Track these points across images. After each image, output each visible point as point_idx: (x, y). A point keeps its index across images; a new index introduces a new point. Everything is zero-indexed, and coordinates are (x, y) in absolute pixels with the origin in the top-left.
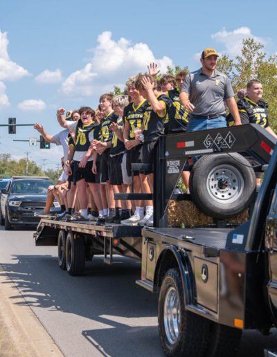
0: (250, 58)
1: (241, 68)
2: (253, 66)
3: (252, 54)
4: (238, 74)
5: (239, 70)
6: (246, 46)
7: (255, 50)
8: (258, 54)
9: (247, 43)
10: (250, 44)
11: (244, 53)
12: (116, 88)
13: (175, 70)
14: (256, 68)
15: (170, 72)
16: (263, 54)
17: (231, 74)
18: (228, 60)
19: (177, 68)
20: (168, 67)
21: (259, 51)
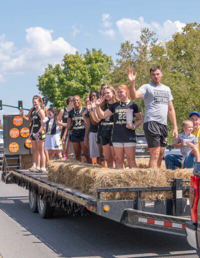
0: (146, 42)
1: (140, 50)
2: (148, 48)
3: (147, 40)
4: (137, 53)
5: (138, 51)
6: (143, 34)
7: (149, 36)
8: (153, 39)
9: (144, 31)
10: (146, 32)
11: (142, 39)
12: (49, 65)
13: (92, 51)
14: (150, 49)
15: (88, 53)
16: (156, 39)
17: (132, 54)
18: (130, 44)
19: (93, 50)
20: (87, 49)
21: (153, 37)
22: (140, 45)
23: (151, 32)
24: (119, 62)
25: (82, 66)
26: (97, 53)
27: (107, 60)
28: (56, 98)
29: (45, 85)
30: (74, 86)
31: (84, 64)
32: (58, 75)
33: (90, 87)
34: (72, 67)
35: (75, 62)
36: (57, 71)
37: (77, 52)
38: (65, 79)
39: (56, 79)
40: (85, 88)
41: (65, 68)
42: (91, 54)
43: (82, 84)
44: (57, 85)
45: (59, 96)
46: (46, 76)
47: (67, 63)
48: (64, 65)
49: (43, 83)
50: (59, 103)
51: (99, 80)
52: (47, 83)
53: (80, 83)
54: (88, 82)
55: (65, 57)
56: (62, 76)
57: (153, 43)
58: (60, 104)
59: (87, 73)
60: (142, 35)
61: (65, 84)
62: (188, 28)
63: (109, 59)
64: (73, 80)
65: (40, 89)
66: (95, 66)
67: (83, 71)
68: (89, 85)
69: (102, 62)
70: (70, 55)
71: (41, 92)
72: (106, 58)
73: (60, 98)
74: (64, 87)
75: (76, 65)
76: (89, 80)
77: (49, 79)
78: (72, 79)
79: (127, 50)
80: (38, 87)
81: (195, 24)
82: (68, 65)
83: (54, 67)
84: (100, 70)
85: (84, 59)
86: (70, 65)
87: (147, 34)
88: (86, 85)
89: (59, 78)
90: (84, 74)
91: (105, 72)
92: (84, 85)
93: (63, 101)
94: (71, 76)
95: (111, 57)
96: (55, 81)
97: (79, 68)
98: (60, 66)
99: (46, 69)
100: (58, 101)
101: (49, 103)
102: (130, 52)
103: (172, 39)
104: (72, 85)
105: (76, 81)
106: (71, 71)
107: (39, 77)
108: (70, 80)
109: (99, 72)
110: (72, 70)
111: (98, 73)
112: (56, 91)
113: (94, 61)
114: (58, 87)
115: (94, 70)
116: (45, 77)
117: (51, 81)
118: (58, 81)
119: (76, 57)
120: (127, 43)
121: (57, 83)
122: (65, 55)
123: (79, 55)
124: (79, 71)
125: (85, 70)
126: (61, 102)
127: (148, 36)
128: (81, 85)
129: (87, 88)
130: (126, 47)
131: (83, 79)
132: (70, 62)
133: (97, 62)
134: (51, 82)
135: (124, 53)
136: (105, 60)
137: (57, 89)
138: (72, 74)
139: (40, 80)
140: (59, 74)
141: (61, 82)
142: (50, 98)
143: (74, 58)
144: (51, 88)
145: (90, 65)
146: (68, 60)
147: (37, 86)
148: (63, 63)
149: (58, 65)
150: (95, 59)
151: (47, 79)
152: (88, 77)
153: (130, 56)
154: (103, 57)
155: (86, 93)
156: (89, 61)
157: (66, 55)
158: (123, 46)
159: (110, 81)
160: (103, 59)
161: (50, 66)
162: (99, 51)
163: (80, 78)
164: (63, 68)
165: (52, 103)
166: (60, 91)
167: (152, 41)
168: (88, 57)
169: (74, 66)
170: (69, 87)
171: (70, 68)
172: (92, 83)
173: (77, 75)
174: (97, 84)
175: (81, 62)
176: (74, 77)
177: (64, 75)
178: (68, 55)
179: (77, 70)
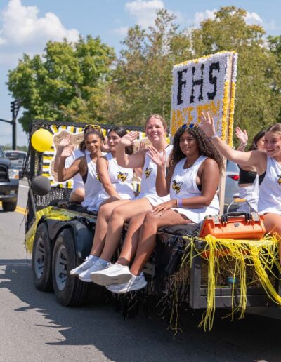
22: (154, 32)
23: (170, 15)
24: (123, 55)
25: (72, 59)
26: (94, 42)
27: (108, 52)
28: (33, 102)
29: (17, 83)
30: (59, 86)
31: (75, 56)
32: (37, 70)
33: (82, 89)
34: (57, 60)
35: (61, 53)
36: (35, 64)
37: (65, 39)
38: (47, 77)
39: (34, 76)
40: (74, 90)
41: (48, 61)
42: (85, 42)
43: (70, 84)
44: (34, 83)
45: (37, 100)
46: (20, 70)
47: (50, 54)
48: (46, 57)
49: (15, 80)
50: (37, 109)
51: (95, 80)
52: (21, 80)
53: (68, 83)
54: (79, 82)
55: (47, 45)
56: (43, 71)
57: (173, 31)
58: (38, 112)
59: (77, 69)
60: (158, 19)
61: (46, 83)
62: (222, 13)
63: (110, 52)
64: (58, 78)
65: (10, 89)
66: (90, 59)
67: (72, 67)
68: (80, 86)
69: (101, 54)
70: (55, 43)
71: (12, 93)
72: (106, 49)
73: (38, 102)
74: (44, 88)
75: (62, 57)
76: (81, 79)
77: (24, 75)
78: (56, 77)
79: (136, 38)
80: (8, 86)
81: (233, 8)
82: (52, 57)
83: (31, 58)
84: (96, 66)
85: (75, 50)
86: (55, 57)
87: (165, 17)
88: (76, 87)
89: (38, 74)
90: (74, 71)
91: (103, 70)
92: (73, 86)
93: (42, 108)
94: (55, 72)
95: (113, 49)
96: (32, 78)
97: (67, 62)
98: (41, 56)
99: (20, 60)
100: (36, 107)
101: (22, 110)
102: (140, 41)
103: (200, 27)
104: (57, 84)
105: (62, 79)
106: (56, 66)
107: (9, 71)
108: (53, 78)
109: (95, 69)
110: (57, 64)
111: (93, 69)
112: (33, 93)
113: (89, 53)
114: (36, 87)
115: (89, 66)
116: (18, 72)
117: (27, 78)
118: (36, 78)
119: (65, 45)
120: (137, 28)
121: (35, 81)
122: (48, 41)
123: (68, 43)
124: (67, 66)
125: (76, 65)
126: (39, 108)
127: (166, 20)
128: (68, 86)
129: (78, 91)
130: (135, 33)
131: (72, 77)
132: (55, 53)
133: (93, 54)
134: (27, 80)
135: (131, 43)
136: (104, 53)
137: (35, 90)
138: (57, 70)
139: (10, 76)
140: (39, 69)
141: (41, 79)
142: (24, 102)
143: (61, 47)
144: (26, 87)
145: (82, 59)
146: (53, 50)
147: (7, 84)
148: (45, 53)
149: (38, 56)
150: (91, 50)
151: (20, 75)
152: (79, 75)
153: (139, 47)
154: (102, 48)
155: (75, 97)
156: (82, 52)
157: (50, 42)
158: (130, 32)
159: (111, 82)
160: (101, 50)
161: (26, 57)
162: (97, 39)
163: (67, 76)
164: (44, 60)
165: (26, 110)
166: (40, 93)
167: (172, 28)
168: (81, 46)
169: (60, 58)
170: (52, 88)
171: (53, 61)
172: (85, 84)
173: (64, 71)
174: (92, 86)
175: (70, 52)
176: (59, 74)
177: (45, 71)
178: (53, 42)
179: (63, 64)
